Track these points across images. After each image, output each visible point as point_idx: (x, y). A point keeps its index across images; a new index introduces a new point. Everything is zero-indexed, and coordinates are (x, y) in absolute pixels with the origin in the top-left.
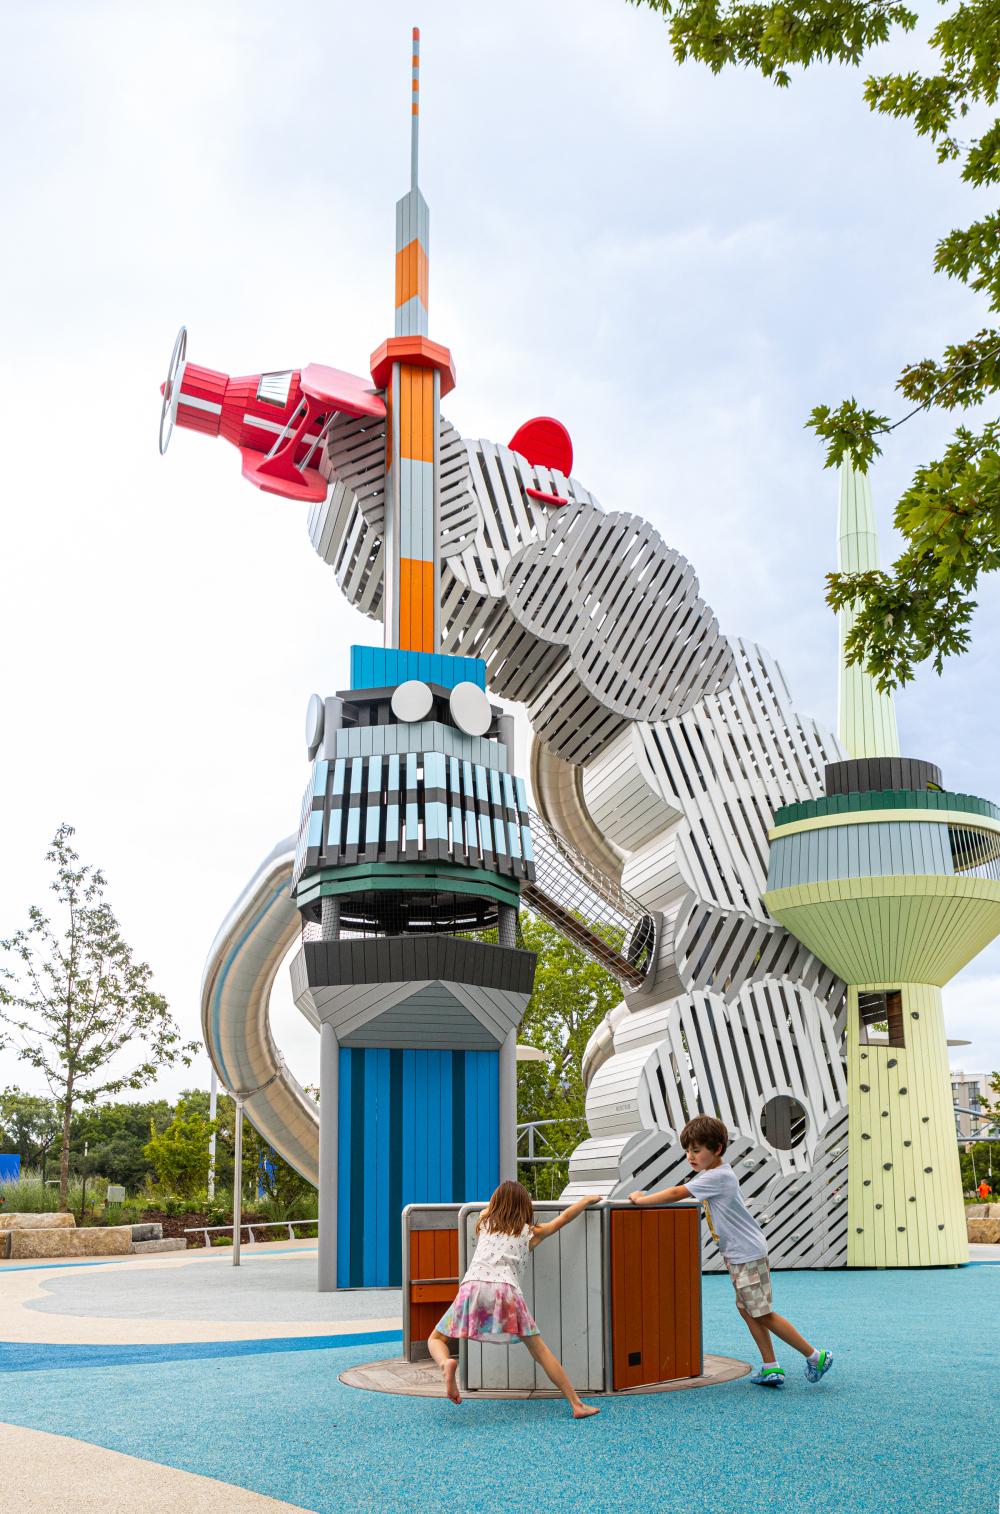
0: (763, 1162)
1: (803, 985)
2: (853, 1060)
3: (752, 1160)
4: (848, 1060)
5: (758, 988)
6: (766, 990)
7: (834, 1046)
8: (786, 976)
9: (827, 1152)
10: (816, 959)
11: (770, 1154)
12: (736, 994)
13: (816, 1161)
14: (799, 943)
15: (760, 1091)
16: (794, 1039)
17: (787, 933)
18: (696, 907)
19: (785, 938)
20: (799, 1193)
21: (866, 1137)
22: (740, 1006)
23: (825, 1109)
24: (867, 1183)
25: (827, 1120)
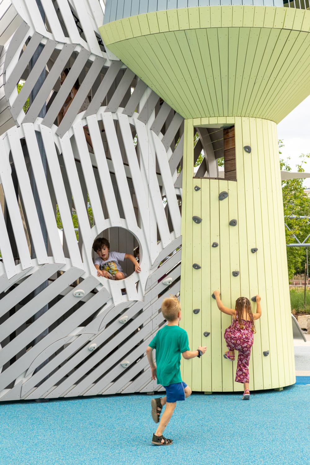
0: (94, 292)
1: (138, 119)
2: (187, 191)
3: (82, 290)
4: (182, 192)
5: (93, 123)
6: (101, 123)
7: (169, 179)
8: (121, 109)
9: (159, 281)
10: (153, 93)
11: (101, 284)
12: (70, 126)
13: (149, 289)
14: (136, 77)
15: (92, 223)
16: (128, 171)
17: (124, 67)
18: (29, 39)
19: (122, 72)
20: (131, 320)
21: (196, 267)
22: (73, 139)
23: (159, 239)
24: (196, 312)
25: (160, 250)
